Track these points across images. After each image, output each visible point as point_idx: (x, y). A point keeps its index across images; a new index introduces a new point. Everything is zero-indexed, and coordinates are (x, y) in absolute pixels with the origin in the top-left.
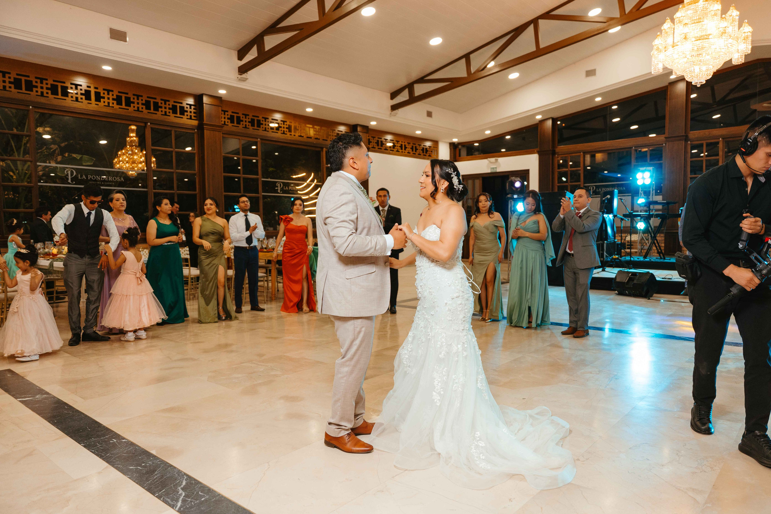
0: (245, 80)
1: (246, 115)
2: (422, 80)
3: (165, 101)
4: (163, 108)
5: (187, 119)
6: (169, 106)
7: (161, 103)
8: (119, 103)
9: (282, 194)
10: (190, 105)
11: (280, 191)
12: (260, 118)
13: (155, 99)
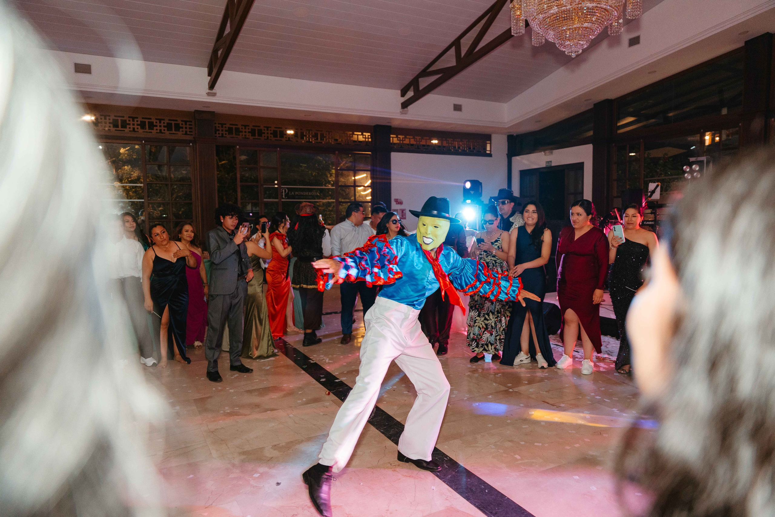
0: (214, 95)
1: (245, 126)
2: (425, 73)
3: (160, 120)
4: (158, 126)
5: (182, 134)
6: (164, 125)
7: (156, 122)
8: (116, 126)
9: (287, 199)
10: (186, 122)
11: (285, 196)
12: (262, 128)
13: (150, 119)
